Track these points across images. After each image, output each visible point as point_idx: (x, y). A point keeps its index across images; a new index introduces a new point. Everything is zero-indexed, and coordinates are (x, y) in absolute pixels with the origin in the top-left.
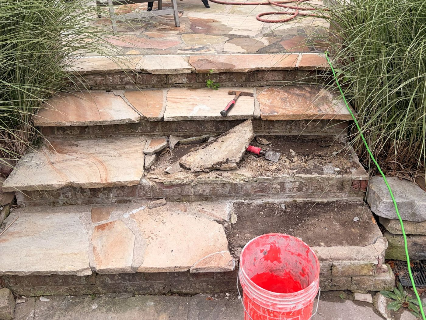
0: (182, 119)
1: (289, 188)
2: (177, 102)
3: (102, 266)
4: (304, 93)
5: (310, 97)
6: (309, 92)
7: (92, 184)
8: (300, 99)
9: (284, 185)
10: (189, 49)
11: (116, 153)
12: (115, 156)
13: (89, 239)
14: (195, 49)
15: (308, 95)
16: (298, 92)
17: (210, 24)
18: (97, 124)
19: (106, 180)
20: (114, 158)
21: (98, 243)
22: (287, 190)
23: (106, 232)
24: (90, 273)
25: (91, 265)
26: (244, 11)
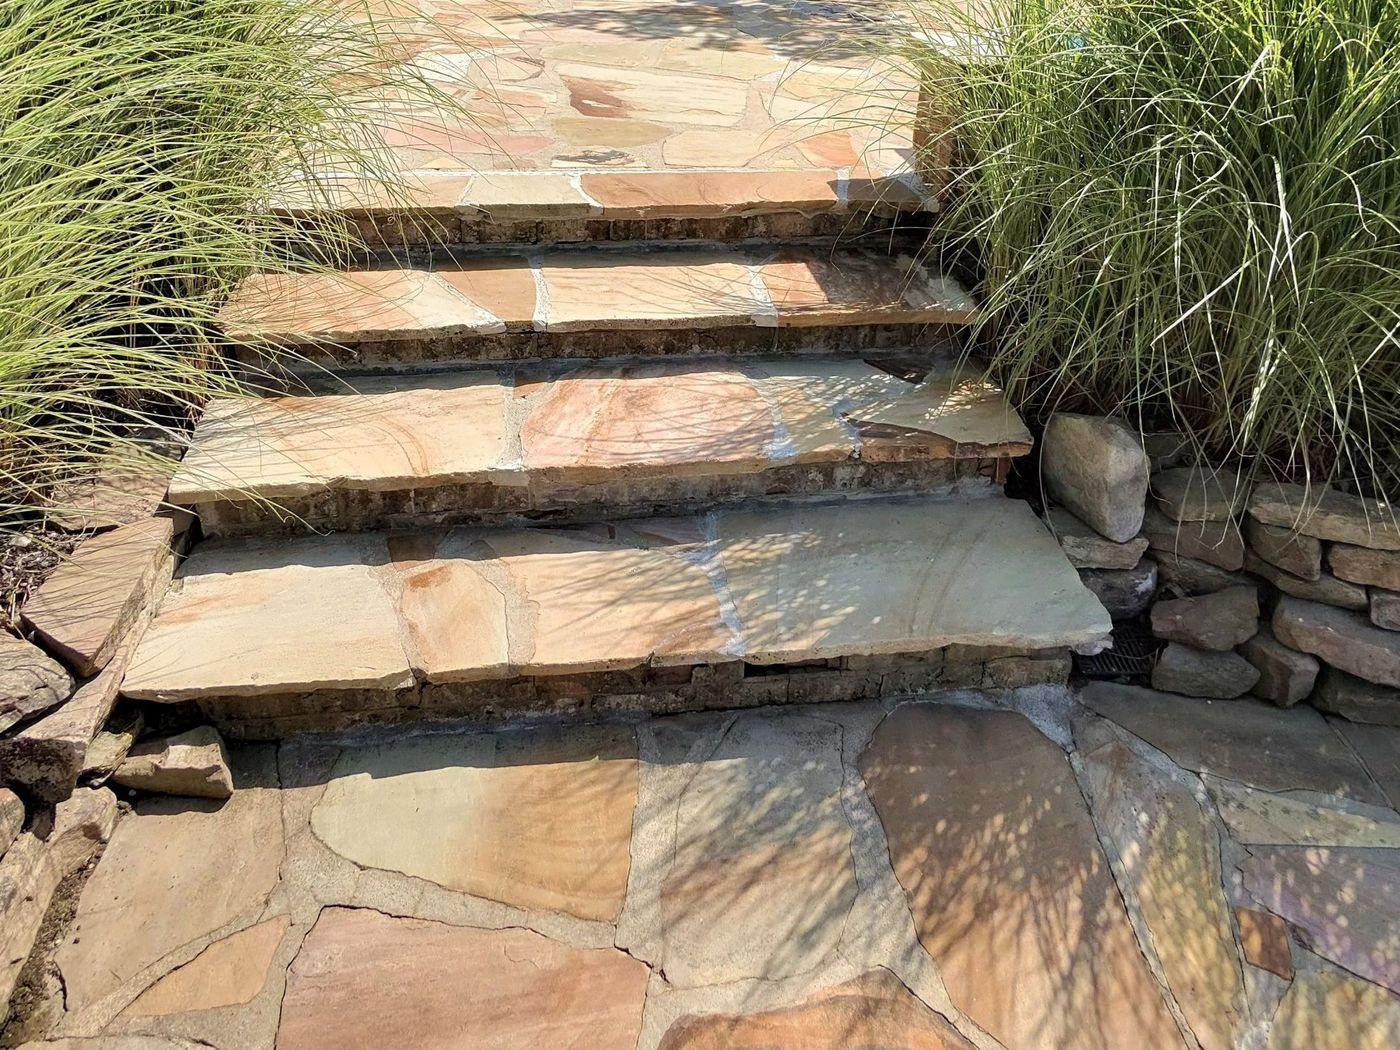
0: (592, 327)
1: (843, 479)
2: (571, 287)
3: (440, 664)
4: (862, 263)
5: (879, 272)
6: (875, 262)
7: (392, 480)
8: (858, 276)
9: (832, 473)
10: (580, 157)
11: (436, 406)
12: (434, 414)
13: (395, 608)
14: (595, 157)
15: (872, 267)
16: (850, 261)
17: (615, 94)
18: (385, 339)
19: (426, 470)
20: (433, 419)
21: (420, 615)
22: (838, 484)
23: (433, 589)
24: (409, 683)
25: (414, 666)
26: (693, 64)
